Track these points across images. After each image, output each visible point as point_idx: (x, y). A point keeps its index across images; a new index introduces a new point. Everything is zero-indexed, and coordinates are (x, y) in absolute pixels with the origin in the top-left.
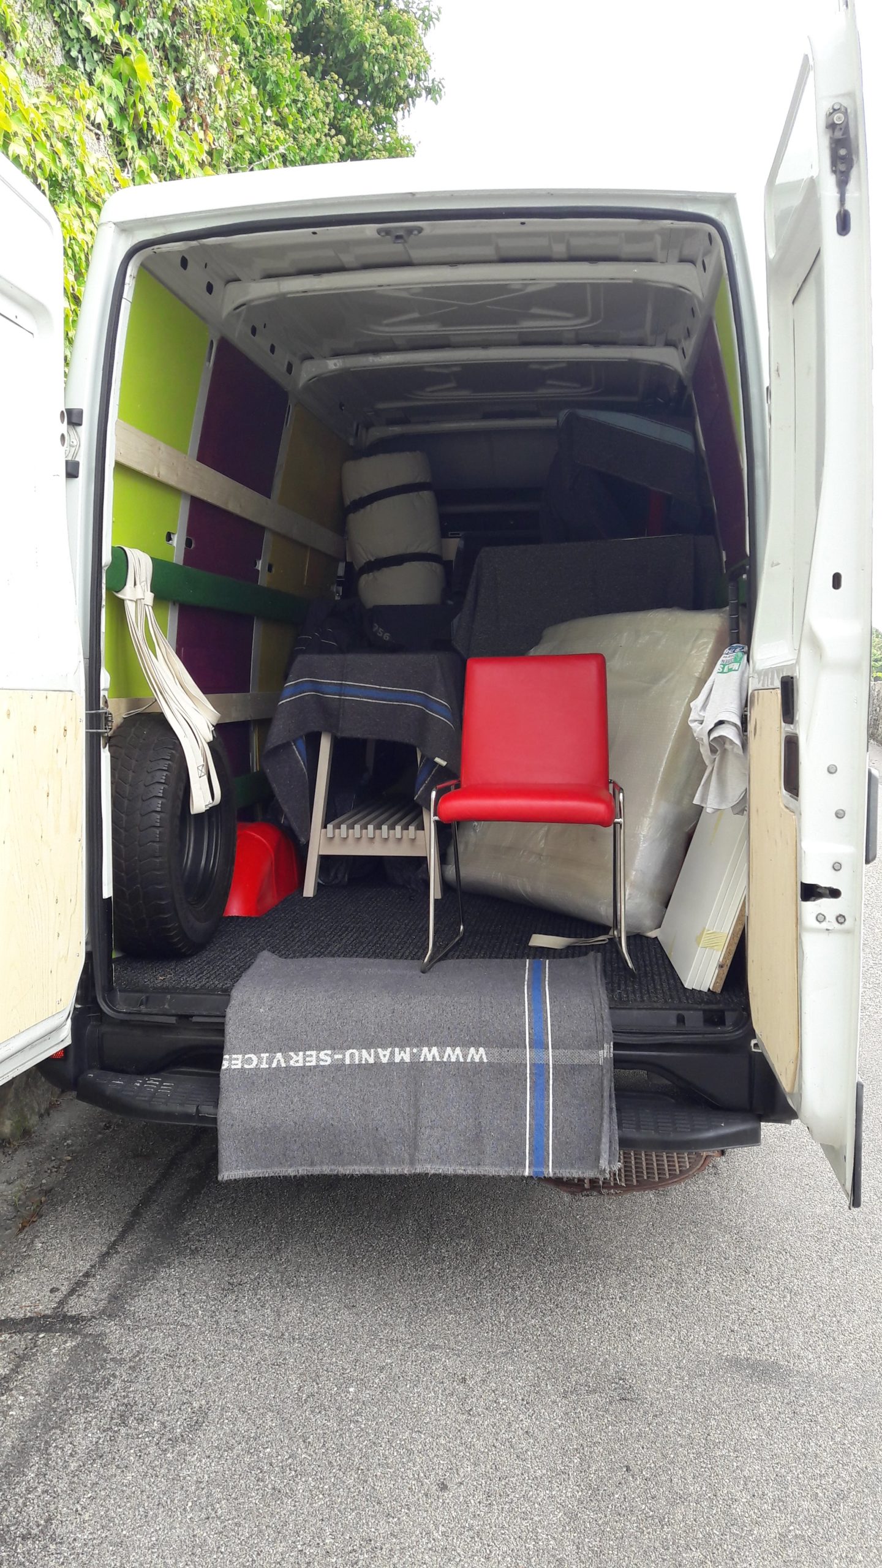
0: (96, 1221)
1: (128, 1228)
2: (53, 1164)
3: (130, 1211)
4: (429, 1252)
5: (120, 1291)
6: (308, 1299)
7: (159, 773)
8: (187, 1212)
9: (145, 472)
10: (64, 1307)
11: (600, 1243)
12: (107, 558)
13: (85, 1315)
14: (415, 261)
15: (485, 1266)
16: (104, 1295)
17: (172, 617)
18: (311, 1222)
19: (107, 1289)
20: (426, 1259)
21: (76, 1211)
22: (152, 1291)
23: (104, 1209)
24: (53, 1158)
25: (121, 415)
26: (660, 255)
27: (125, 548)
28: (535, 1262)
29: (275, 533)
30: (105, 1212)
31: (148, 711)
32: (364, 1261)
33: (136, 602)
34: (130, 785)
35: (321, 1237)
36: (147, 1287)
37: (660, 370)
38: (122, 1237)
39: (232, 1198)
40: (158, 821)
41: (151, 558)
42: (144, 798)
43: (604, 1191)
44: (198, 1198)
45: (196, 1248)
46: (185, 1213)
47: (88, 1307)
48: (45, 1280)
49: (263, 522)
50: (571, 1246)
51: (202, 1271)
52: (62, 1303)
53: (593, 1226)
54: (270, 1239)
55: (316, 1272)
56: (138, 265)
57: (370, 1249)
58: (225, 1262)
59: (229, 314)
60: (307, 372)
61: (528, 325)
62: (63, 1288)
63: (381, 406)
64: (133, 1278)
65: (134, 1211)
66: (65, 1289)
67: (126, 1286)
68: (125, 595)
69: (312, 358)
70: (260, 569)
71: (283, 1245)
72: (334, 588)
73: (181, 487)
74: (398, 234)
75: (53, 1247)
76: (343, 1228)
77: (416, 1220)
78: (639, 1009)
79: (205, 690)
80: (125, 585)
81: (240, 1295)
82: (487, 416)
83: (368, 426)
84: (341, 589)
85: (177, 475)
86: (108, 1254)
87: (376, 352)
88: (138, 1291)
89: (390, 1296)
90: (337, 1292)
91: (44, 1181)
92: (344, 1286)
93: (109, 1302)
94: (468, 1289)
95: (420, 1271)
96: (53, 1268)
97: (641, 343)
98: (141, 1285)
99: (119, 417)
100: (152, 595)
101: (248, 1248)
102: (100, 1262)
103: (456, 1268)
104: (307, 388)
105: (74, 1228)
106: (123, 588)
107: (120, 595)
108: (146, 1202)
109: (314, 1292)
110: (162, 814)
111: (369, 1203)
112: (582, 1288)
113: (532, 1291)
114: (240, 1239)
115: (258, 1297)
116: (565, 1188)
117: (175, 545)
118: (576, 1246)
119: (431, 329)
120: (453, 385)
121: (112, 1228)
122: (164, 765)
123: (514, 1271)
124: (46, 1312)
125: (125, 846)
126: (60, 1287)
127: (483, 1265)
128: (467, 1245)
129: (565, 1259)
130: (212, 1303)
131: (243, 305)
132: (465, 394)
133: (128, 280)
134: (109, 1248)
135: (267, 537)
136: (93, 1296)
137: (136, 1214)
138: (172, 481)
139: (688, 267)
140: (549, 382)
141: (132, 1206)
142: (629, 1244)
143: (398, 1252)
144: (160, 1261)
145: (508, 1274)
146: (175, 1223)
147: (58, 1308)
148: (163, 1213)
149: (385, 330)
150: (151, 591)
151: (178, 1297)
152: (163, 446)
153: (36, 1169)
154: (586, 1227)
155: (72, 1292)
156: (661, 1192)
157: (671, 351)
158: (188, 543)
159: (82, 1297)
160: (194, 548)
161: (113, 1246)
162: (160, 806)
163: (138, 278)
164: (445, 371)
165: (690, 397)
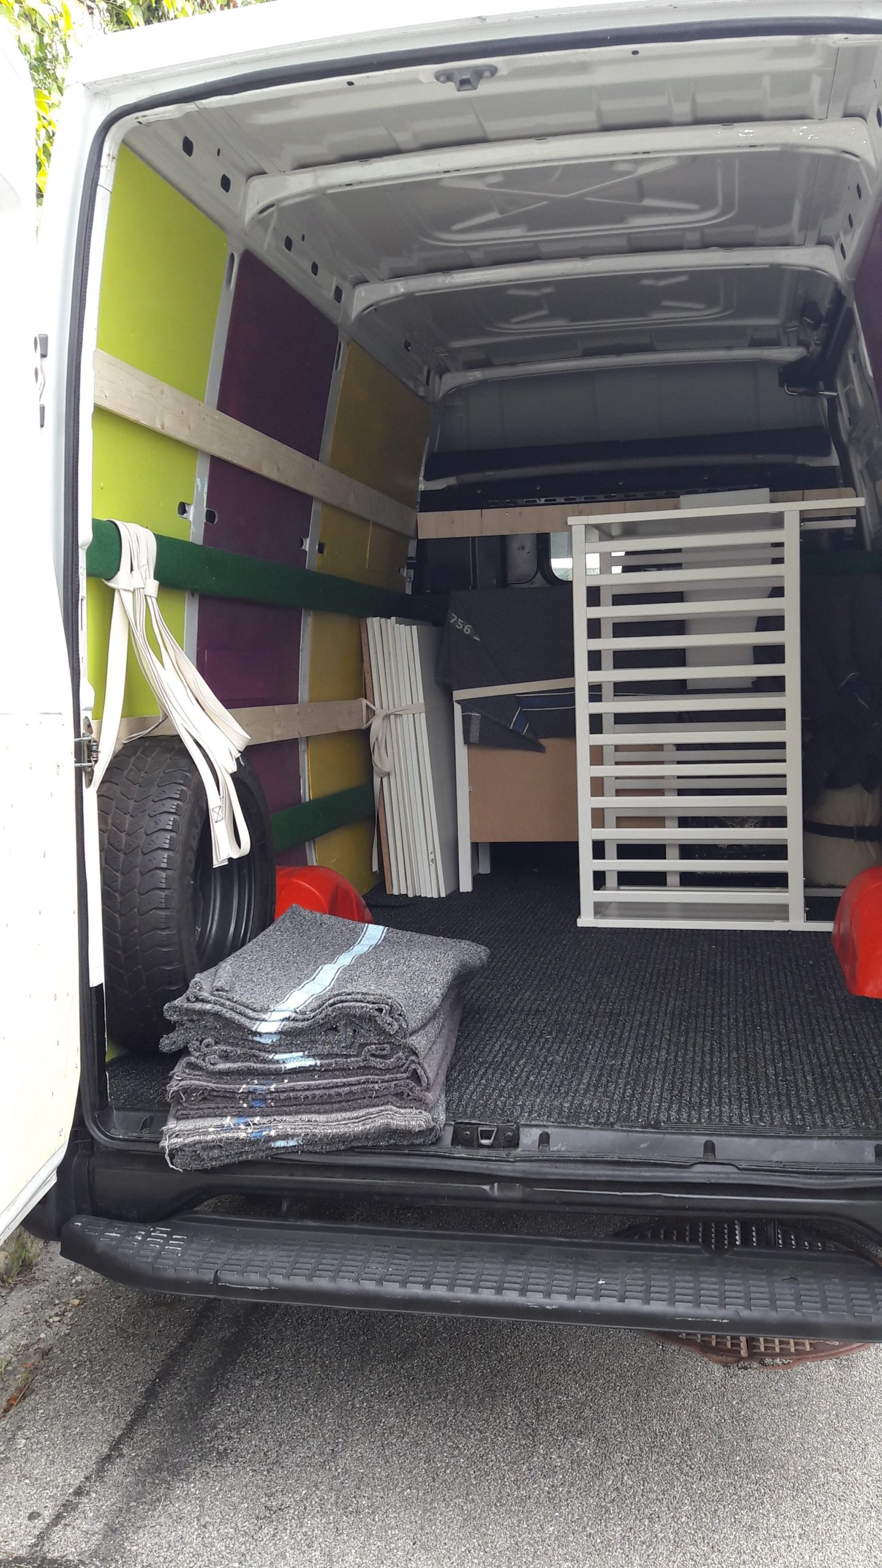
0: (98, 1404)
1: (140, 1415)
2: (57, 1310)
3: (143, 1389)
4: (535, 1459)
5: (120, 1519)
6: (371, 1535)
7: (164, 817)
8: (216, 1392)
9: (143, 422)
10: (43, 1545)
11: (766, 1445)
12: (85, 535)
13: (71, 1558)
14: (491, 137)
15: (610, 1482)
16: (99, 1526)
17: (189, 612)
18: (378, 1410)
19: (103, 1515)
20: (531, 1470)
21: (75, 1387)
22: (162, 1520)
23: (111, 1385)
24: (57, 1302)
25: (100, 344)
26: (817, 109)
27: (116, 521)
28: (678, 1475)
29: (325, 504)
30: (111, 1390)
31: (157, 733)
32: (448, 1471)
33: (134, 592)
34: (127, 834)
35: (391, 1434)
36: (156, 1514)
37: (811, 276)
38: (130, 1429)
39: (276, 1371)
40: (164, 881)
41: (154, 534)
42: (145, 851)
43: (768, 1360)
44: (232, 1371)
45: (225, 1449)
46: (214, 1394)
47: (76, 1544)
48: (24, 1499)
49: (308, 490)
50: (728, 1448)
51: (232, 1487)
52: (41, 1537)
53: (755, 1416)
54: (323, 1436)
55: (383, 1489)
56: (119, 141)
57: (456, 1452)
58: (261, 1473)
59: (253, 218)
60: (362, 298)
61: (639, 223)
62: (46, 1513)
63: (456, 344)
64: (139, 1498)
65: (148, 1390)
66: (47, 1515)
67: (128, 1511)
68: (117, 584)
69: (365, 281)
70: (307, 549)
71: (340, 1446)
72: (404, 572)
73: (194, 442)
74: (464, 77)
75: (39, 1446)
76: (419, 1418)
77: (517, 1408)
78: (820, 1138)
79: (229, 703)
80: (119, 570)
81: (280, 1527)
82: (588, 353)
83: (442, 371)
84: (412, 572)
85: (189, 427)
86: (108, 1458)
87: (447, 269)
88: (144, 1519)
89: (483, 1530)
90: (411, 1523)
91: (43, 1336)
92: (420, 1512)
93: (105, 1537)
94: (589, 1518)
95: (524, 1489)
96: (36, 1480)
97: (785, 243)
98: (149, 1510)
99: (97, 346)
100: (156, 583)
101: (293, 1450)
102: (98, 1471)
103: (572, 1484)
104: (363, 318)
105: (69, 1414)
106: (115, 575)
107: (111, 584)
108: (164, 1375)
109: (380, 1523)
110: (168, 871)
111: (455, 1380)
112: (747, 1520)
113: (676, 1522)
114: (284, 1436)
115: (304, 1530)
116: (715, 1357)
117: (191, 518)
118: (734, 1452)
119: (516, 233)
120: (545, 312)
121: (119, 1417)
122: (172, 805)
123: (651, 1490)
124: (20, 1552)
125: (121, 915)
126: (41, 1511)
127: (608, 1480)
128: (585, 1447)
129: (721, 1470)
130: (241, 1539)
131: (271, 206)
132: (560, 324)
133: (105, 160)
134: (111, 1450)
135: (316, 507)
136: (85, 1527)
137: (151, 1394)
138: (182, 435)
139: (855, 124)
140: (666, 303)
141: (147, 1382)
142: (806, 1446)
143: (494, 1458)
144: (175, 1471)
145: (643, 1496)
146: (199, 1409)
147: (36, 1545)
148: (186, 1394)
149: (457, 238)
150: (155, 579)
151: (196, 1530)
152: (167, 388)
153: (34, 1317)
154: (746, 1419)
155: (58, 1518)
156: (844, 1363)
157: (825, 250)
158: (210, 516)
159: (69, 1529)
160: (218, 521)
161: (116, 1445)
162: (165, 860)
163: (120, 159)
164: (534, 293)
165: (850, 311)
